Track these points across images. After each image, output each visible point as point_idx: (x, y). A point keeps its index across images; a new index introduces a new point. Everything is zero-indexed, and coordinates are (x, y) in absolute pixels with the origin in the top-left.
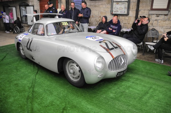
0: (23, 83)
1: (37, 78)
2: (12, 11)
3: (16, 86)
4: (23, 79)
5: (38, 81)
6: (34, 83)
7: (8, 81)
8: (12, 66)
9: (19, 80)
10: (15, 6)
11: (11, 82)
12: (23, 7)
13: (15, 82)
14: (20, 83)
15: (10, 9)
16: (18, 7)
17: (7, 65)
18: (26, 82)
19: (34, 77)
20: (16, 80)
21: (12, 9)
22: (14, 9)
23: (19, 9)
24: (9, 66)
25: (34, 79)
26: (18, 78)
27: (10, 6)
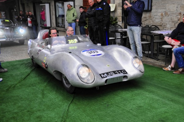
0: (49, 115)
1: (70, 110)
2: (44, 9)
3: (39, 119)
4: (51, 109)
5: (73, 114)
6: (65, 117)
7: (28, 111)
8: (37, 89)
9: (44, 110)
10: (49, 2)
11: (33, 112)
12: (60, 3)
13: (38, 114)
14: (45, 115)
15: (42, 6)
16: (53, 3)
17: (30, 86)
18: (54, 114)
19: (67, 108)
20: (39, 110)
21: (45, 5)
22: (47, 6)
23: (54, 6)
24: (33, 88)
25: (67, 110)
26: (43, 107)
27: (42, 2)
